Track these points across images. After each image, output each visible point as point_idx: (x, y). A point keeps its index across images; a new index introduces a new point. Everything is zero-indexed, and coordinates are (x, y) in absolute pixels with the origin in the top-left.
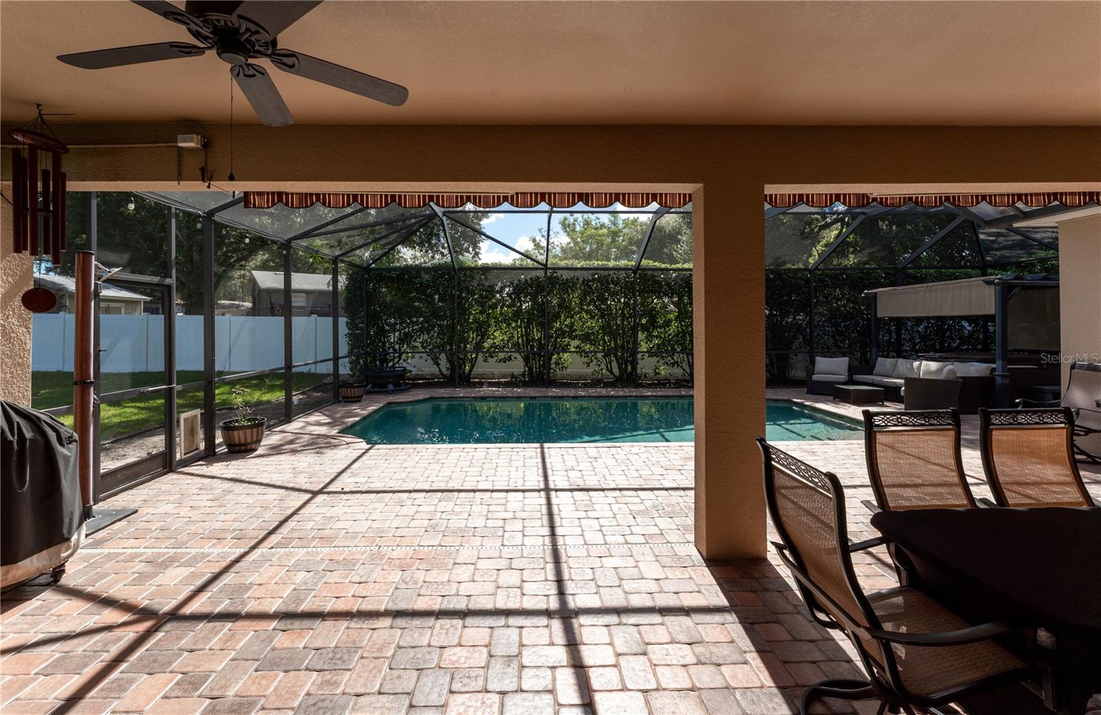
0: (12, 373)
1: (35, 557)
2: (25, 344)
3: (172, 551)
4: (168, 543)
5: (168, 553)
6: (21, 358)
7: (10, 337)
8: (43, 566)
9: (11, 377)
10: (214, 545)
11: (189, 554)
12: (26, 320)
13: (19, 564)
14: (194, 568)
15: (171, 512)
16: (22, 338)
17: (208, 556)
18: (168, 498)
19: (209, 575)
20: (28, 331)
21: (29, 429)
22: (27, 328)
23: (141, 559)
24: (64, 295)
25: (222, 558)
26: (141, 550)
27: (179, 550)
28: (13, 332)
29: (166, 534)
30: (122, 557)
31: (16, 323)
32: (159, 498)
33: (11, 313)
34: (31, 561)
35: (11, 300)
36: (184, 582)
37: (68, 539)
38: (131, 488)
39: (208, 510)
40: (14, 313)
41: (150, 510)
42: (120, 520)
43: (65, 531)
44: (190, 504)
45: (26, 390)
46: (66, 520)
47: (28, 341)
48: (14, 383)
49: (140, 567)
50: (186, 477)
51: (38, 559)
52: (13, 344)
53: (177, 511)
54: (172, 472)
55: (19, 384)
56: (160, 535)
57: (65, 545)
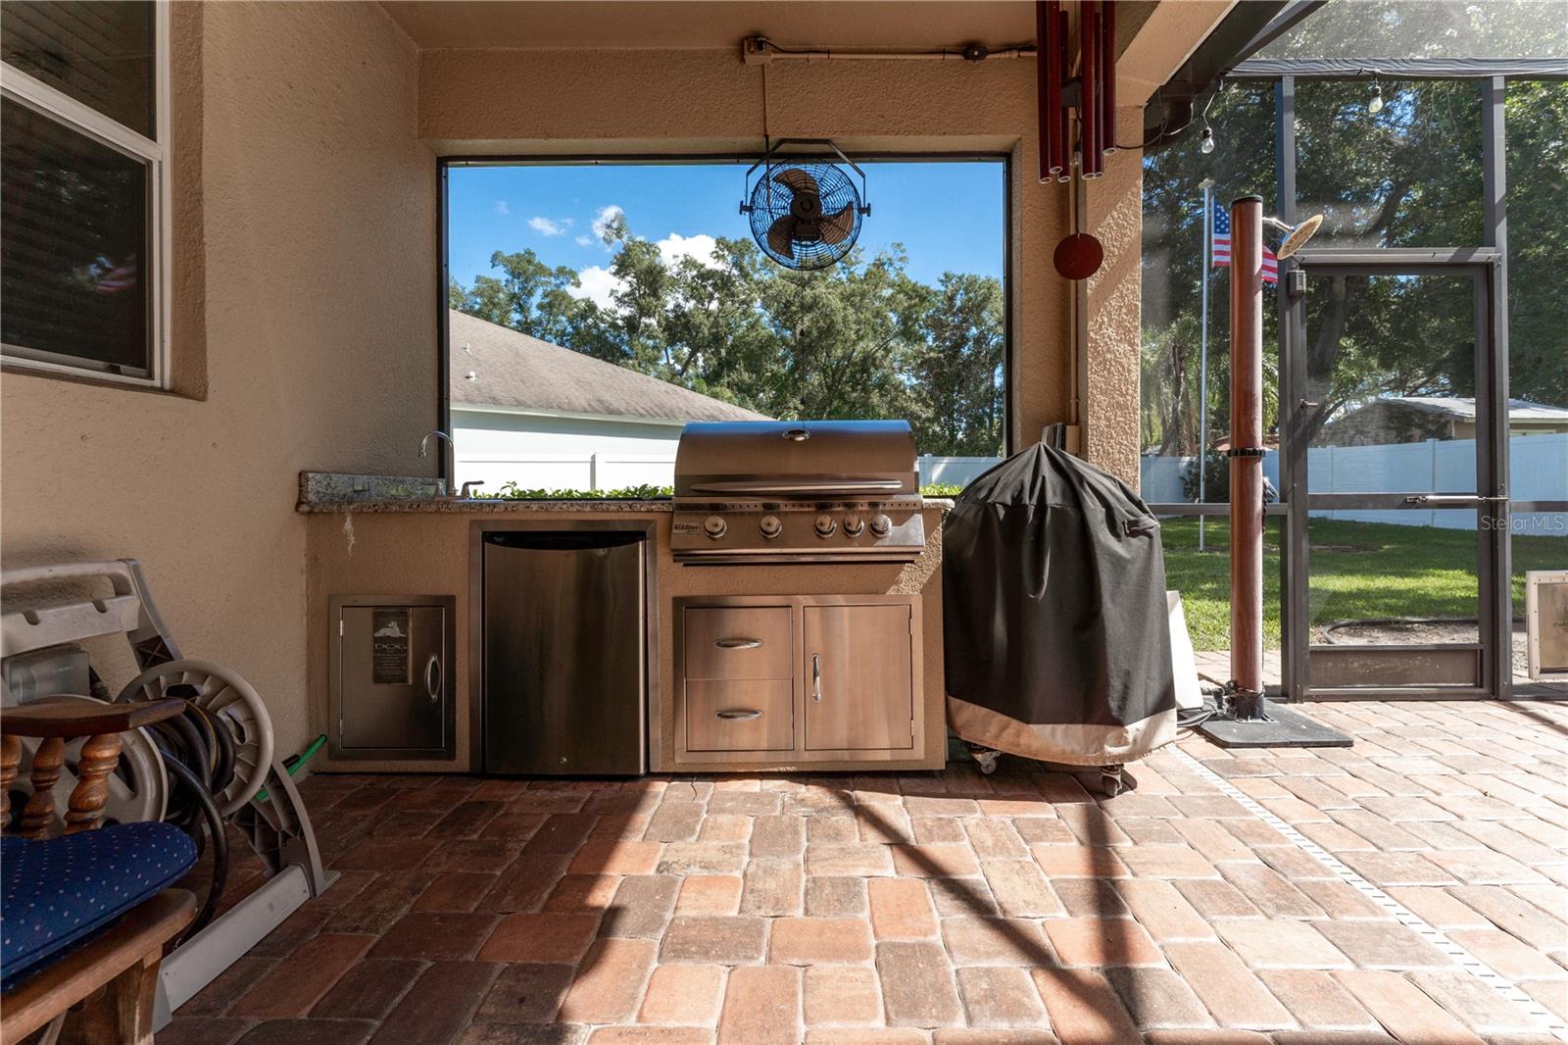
0: (1108, 419)
1: (1060, 728)
2: (1129, 371)
3: (1341, 874)
4: (1347, 845)
5: (1328, 873)
6: (1122, 395)
7: (1105, 360)
8: (1073, 752)
9: (1108, 426)
10: (1471, 937)
11: (1372, 910)
12: (1130, 331)
13: (1031, 726)
14: (1349, 966)
15: (1422, 780)
16: (1124, 361)
17: (1422, 959)
18: (1441, 746)
19: (1374, 1029)
20: (1134, 350)
21: (1058, 492)
22: (1132, 344)
23: (1260, 846)
24: (1448, 422)
25: (1463, 1001)
26: (1285, 830)
27: (1360, 885)
28: (1109, 351)
29: (1367, 823)
30: (1233, 820)
31: (1114, 336)
32: (1423, 740)
33: (1106, 319)
34: (1053, 732)
35: (1106, 299)
36: (1285, 988)
37: (1119, 723)
38: (1383, 698)
39: (1530, 826)
40: (1110, 320)
41: (1379, 755)
42: (1305, 745)
43: (1113, 704)
44: (1489, 784)
45: (1131, 451)
46: (1116, 684)
47: (1133, 367)
48: (1112, 438)
49: (1242, 863)
50: (1528, 721)
51: (1065, 735)
52: (1109, 373)
53: (1437, 785)
54: (1497, 699)
55: (1119, 439)
56: (1350, 819)
57: (1112, 733)
